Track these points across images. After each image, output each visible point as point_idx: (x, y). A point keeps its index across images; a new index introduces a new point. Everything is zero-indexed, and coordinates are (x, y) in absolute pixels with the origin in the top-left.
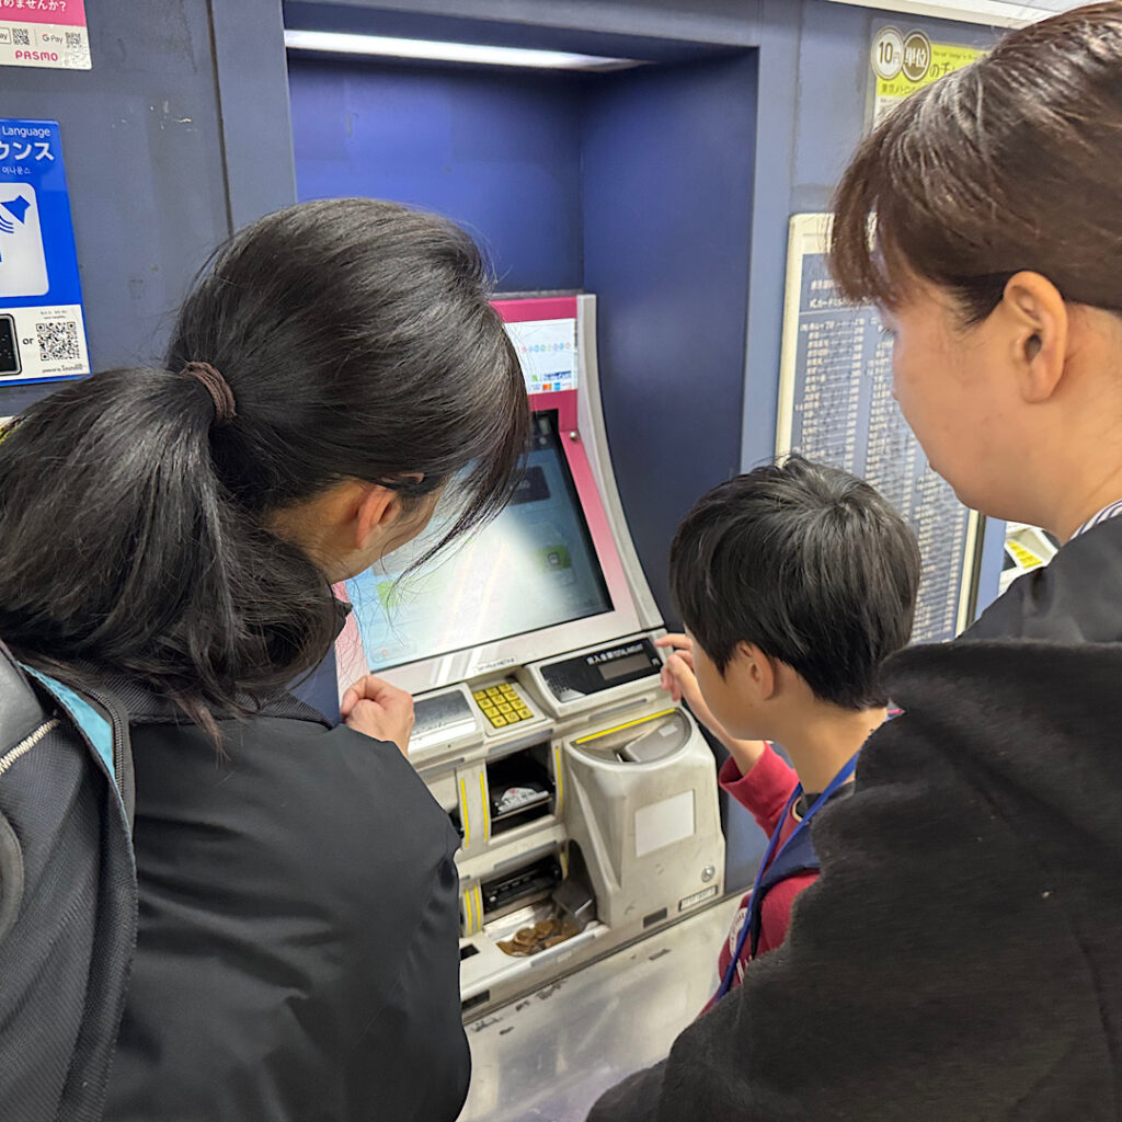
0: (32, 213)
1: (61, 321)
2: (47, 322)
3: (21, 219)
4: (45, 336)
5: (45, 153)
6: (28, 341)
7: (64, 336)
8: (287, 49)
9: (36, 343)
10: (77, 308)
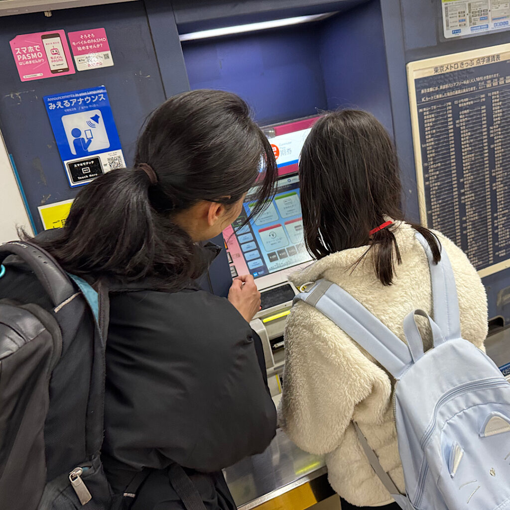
0: (101, 120)
1: (115, 156)
2: (111, 157)
3: (98, 122)
4: (111, 162)
5: (102, 98)
6: (106, 165)
7: (117, 161)
8: (181, 42)
9: (108, 165)
10: (120, 151)
